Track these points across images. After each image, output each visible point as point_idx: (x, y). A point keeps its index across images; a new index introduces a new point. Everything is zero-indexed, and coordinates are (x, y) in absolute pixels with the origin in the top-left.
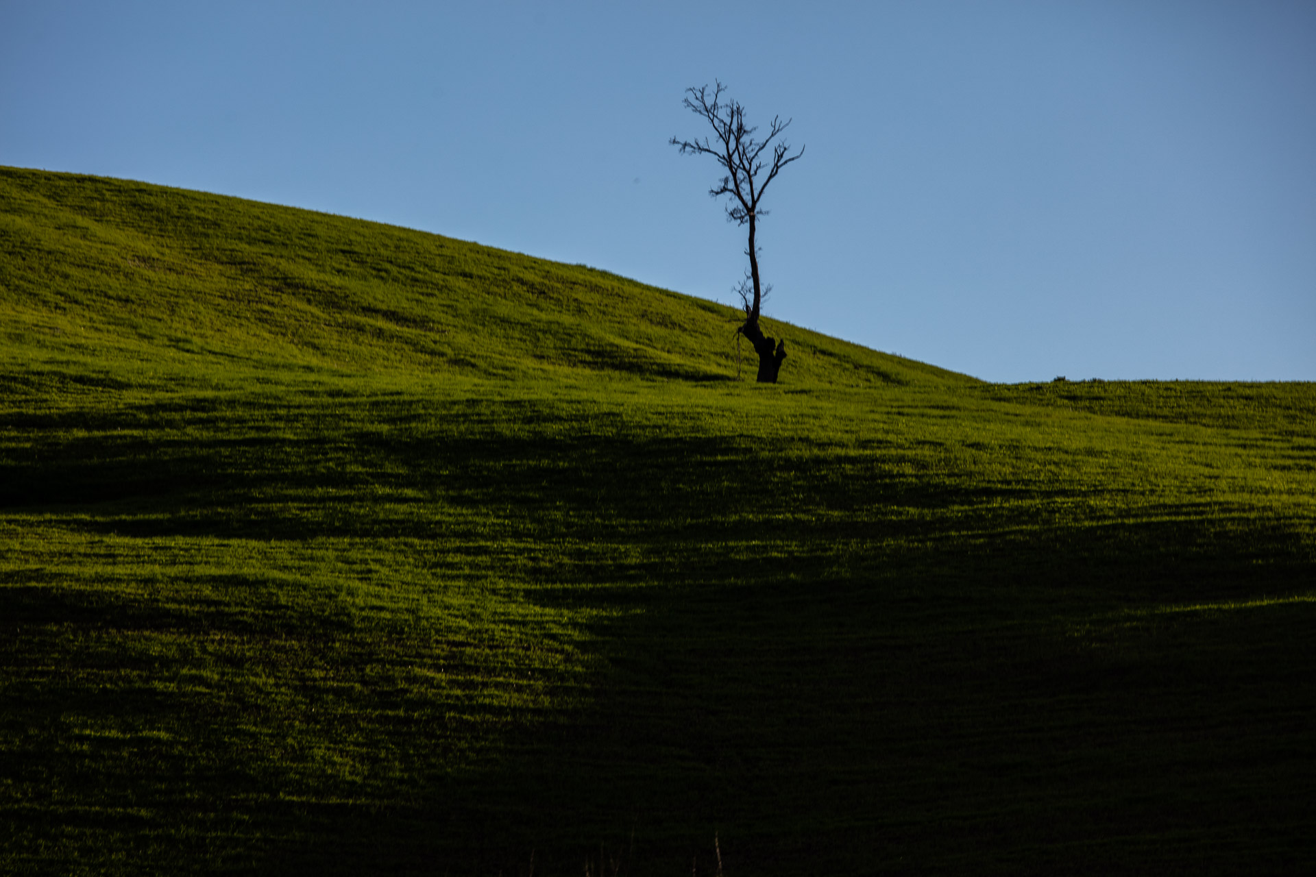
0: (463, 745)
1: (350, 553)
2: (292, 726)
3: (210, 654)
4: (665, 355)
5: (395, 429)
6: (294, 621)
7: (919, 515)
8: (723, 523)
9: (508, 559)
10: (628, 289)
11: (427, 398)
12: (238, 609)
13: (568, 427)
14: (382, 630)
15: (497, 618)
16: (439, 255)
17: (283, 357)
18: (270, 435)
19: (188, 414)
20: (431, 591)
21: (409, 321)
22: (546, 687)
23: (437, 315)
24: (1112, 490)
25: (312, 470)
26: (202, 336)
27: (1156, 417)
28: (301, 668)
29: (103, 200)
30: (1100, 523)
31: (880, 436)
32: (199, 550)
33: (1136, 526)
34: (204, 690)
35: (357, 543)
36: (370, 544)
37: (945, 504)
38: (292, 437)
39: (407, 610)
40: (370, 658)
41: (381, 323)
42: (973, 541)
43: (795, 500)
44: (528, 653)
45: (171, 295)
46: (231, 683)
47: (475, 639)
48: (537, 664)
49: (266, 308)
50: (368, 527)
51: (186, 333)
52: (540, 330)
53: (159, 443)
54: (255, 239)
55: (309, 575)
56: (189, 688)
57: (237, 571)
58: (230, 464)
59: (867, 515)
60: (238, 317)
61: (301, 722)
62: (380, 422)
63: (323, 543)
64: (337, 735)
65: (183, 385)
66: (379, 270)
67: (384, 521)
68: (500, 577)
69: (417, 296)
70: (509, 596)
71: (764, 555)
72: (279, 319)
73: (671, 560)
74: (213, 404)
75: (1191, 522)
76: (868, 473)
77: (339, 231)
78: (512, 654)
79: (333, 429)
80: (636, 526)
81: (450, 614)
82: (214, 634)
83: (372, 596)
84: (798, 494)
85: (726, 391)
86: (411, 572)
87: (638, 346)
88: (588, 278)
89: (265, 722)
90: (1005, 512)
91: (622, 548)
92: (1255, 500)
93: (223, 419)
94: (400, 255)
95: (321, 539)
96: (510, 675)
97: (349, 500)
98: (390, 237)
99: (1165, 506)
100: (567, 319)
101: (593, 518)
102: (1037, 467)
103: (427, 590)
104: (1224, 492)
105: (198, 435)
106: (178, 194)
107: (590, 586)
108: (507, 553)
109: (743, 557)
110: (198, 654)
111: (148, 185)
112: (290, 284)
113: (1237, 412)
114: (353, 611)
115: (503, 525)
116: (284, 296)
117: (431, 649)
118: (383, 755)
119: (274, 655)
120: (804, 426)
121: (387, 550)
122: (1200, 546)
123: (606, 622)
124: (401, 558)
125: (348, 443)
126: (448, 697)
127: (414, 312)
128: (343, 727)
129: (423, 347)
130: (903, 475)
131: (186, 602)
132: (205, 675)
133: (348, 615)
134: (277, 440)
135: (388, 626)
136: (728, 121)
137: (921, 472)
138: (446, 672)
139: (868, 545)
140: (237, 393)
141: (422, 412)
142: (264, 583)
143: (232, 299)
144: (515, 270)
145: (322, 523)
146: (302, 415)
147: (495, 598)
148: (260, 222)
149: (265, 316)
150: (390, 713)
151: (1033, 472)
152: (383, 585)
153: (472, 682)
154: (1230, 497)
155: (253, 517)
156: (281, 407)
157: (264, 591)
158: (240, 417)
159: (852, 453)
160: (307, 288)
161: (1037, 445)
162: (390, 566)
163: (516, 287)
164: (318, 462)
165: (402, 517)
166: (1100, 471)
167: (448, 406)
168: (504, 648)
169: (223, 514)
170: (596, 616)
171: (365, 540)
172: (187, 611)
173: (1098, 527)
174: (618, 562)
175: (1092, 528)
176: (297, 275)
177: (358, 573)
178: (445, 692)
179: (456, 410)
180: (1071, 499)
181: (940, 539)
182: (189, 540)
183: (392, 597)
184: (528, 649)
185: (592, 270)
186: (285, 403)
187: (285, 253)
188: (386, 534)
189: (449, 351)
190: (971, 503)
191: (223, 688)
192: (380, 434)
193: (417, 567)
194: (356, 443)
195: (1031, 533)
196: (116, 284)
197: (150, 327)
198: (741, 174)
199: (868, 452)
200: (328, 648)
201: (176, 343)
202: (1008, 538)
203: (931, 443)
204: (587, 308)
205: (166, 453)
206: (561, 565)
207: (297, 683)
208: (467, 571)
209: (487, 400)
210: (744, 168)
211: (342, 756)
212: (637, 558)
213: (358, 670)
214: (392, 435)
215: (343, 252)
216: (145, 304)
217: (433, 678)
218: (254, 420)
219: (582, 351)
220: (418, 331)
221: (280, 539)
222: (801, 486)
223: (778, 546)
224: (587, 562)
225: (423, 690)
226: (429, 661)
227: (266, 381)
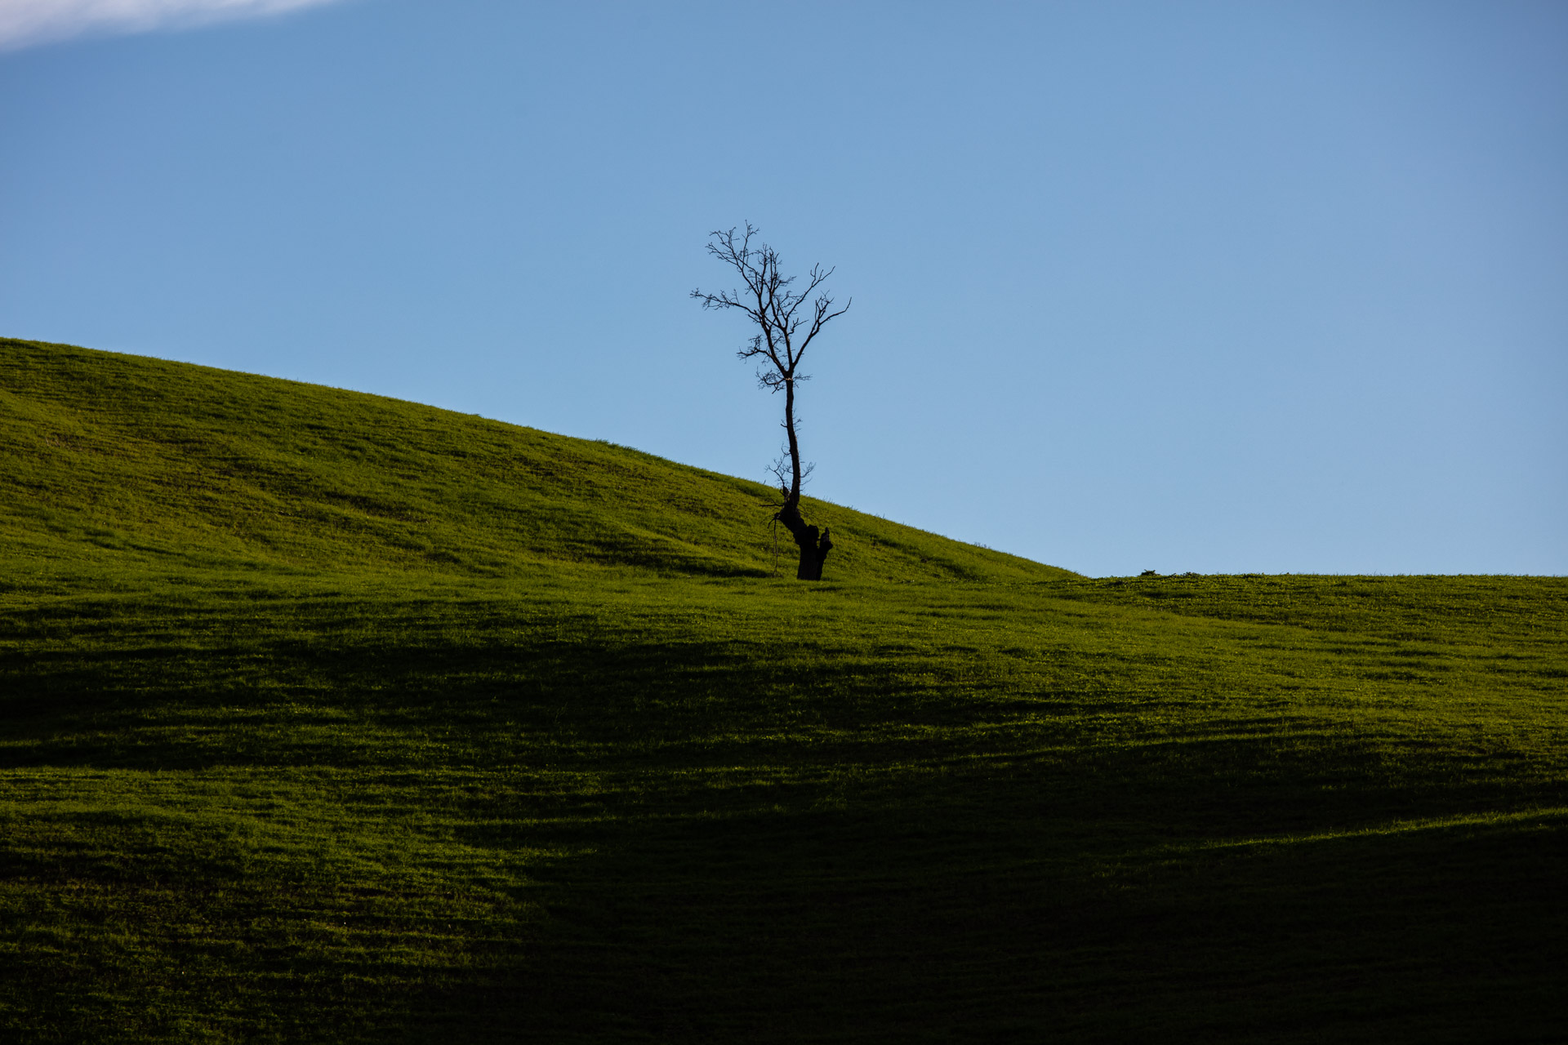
0: (361, 1012)
1: (250, 785)
2: (155, 992)
3: (65, 907)
4: (691, 547)
5: (324, 637)
6: (171, 866)
7: (936, 734)
8: (702, 746)
9: (441, 791)
10: (654, 469)
11: (368, 599)
12: (104, 853)
13: (529, 632)
14: (277, 876)
15: (417, 860)
16: (427, 430)
17: (224, 552)
18: (171, 645)
19: (76, 621)
20: (343, 829)
21: (383, 508)
22: (468, 942)
23: (415, 501)
24: (1169, 704)
25: (217, 687)
26: (127, 528)
27: (1251, 617)
28: (173, 923)
29: (24, 368)
30: (1148, 743)
31: (902, 641)
32: (68, 783)
33: (1190, 746)
34: (52, 950)
35: (260, 773)
36: (277, 773)
37: (968, 720)
38: (197, 647)
39: (310, 852)
40: (259, 910)
41: (348, 511)
42: (994, 765)
43: (791, 717)
44: (451, 902)
45: (95, 479)
46: (86, 942)
47: (387, 886)
48: (459, 916)
49: (209, 494)
50: (277, 753)
51: (108, 524)
52: (541, 519)
53: (37, 656)
54: (204, 413)
55: (195, 811)
56: (34, 948)
57: (109, 808)
58: (119, 680)
59: (873, 735)
60: (173, 505)
61: (167, 987)
62: (306, 628)
63: (219, 774)
64: (209, 1002)
65: (77, 587)
66: (353, 449)
67: (297, 746)
68: (428, 812)
69: (396, 479)
70: (436, 834)
71: (747, 783)
72: (224, 507)
73: (634, 789)
74: (108, 608)
75: (1255, 740)
76: (882, 686)
77: (309, 402)
78: (431, 903)
79: (249, 637)
80: (598, 749)
81: (361, 857)
82: (73, 883)
83: (270, 836)
84: (796, 710)
85: (740, 589)
86: (321, 806)
87: (659, 536)
88: (608, 456)
89: (123, 987)
90: (1038, 731)
91: (579, 776)
92: (1333, 715)
93: (118, 627)
94: (380, 430)
95: (218, 768)
96: (427, 928)
97: (257, 721)
98: (369, 409)
99: (1227, 722)
100: (577, 505)
101: (548, 740)
102: (1083, 676)
103: (337, 828)
104: (1301, 705)
105: (85, 646)
106: (117, 360)
107: (535, 821)
108: (440, 783)
109: (721, 786)
110: (49, 907)
111: (81, 350)
112: (241, 466)
113: (1347, 611)
114: (244, 853)
115: (440, 749)
116: (233, 480)
117: (334, 898)
118: (262, 1026)
119: (142, 907)
120: (812, 630)
121: (296, 781)
122: (1262, 769)
123: (548, 865)
124: (311, 790)
125: (265, 654)
126: (348, 955)
127: (390, 498)
128: (218, 993)
129: (397, 539)
130: (923, 688)
131: (42, 845)
132: (55, 932)
133: (238, 859)
134: (180, 651)
135: (284, 871)
136: (760, 269)
137: (945, 684)
138: (348, 925)
139: (871, 770)
140: (139, 596)
141: (358, 616)
142: (139, 821)
143: (169, 484)
144: (519, 448)
145: (222, 749)
146: (214, 621)
147: (419, 836)
148: (213, 393)
149: (207, 504)
150: (276, 975)
151: (1077, 683)
152: (285, 823)
153: (379, 937)
154: (1305, 712)
155: (139, 743)
156: (190, 611)
157: (138, 831)
158: (138, 624)
159: (865, 661)
160: (262, 470)
161: (1088, 651)
162: (298, 800)
163: (518, 468)
164: (225, 676)
165: (319, 741)
166: (1157, 680)
167: (391, 608)
168: (422, 896)
169: (105, 740)
170: (538, 857)
171: (271, 769)
172: (42, 855)
173: (1145, 748)
174: (571, 793)
175: (1137, 749)
176: (250, 455)
177: (256, 808)
178: (345, 950)
179: (400, 613)
180: (1118, 715)
181: (958, 762)
182: (59, 771)
183: (294, 837)
184: (451, 897)
185: (614, 447)
186: (196, 607)
187: (239, 429)
188: (297, 762)
189: (428, 544)
190: (999, 720)
191: (75, 948)
192: (303, 643)
193: (329, 800)
194: (273, 653)
195: (1065, 755)
196: (27, 468)
197: (65, 518)
198: (776, 333)
199: (884, 660)
200: (209, 898)
201: (94, 537)
202: (1037, 760)
203: (962, 649)
204: (601, 492)
205: (43, 668)
206: (503, 797)
207: (167, 941)
208: (389, 805)
209: (439, 602)
210: (780, 326)
211: (212, 1029)
212: (595, 787)
213: (242, 925)
214: (319, 643)
215: (311, 427)
216: (60, 490)
217: (332, 933)
218: (154, 627)
219: (590, 542)
220: (393, 521)
221: (168, 769)
222: (799, 701)
223: (764, 773)
224: (535, 794)
225: (318, 947)
226: (330, 913)
227: (180, 581)
